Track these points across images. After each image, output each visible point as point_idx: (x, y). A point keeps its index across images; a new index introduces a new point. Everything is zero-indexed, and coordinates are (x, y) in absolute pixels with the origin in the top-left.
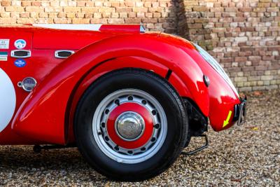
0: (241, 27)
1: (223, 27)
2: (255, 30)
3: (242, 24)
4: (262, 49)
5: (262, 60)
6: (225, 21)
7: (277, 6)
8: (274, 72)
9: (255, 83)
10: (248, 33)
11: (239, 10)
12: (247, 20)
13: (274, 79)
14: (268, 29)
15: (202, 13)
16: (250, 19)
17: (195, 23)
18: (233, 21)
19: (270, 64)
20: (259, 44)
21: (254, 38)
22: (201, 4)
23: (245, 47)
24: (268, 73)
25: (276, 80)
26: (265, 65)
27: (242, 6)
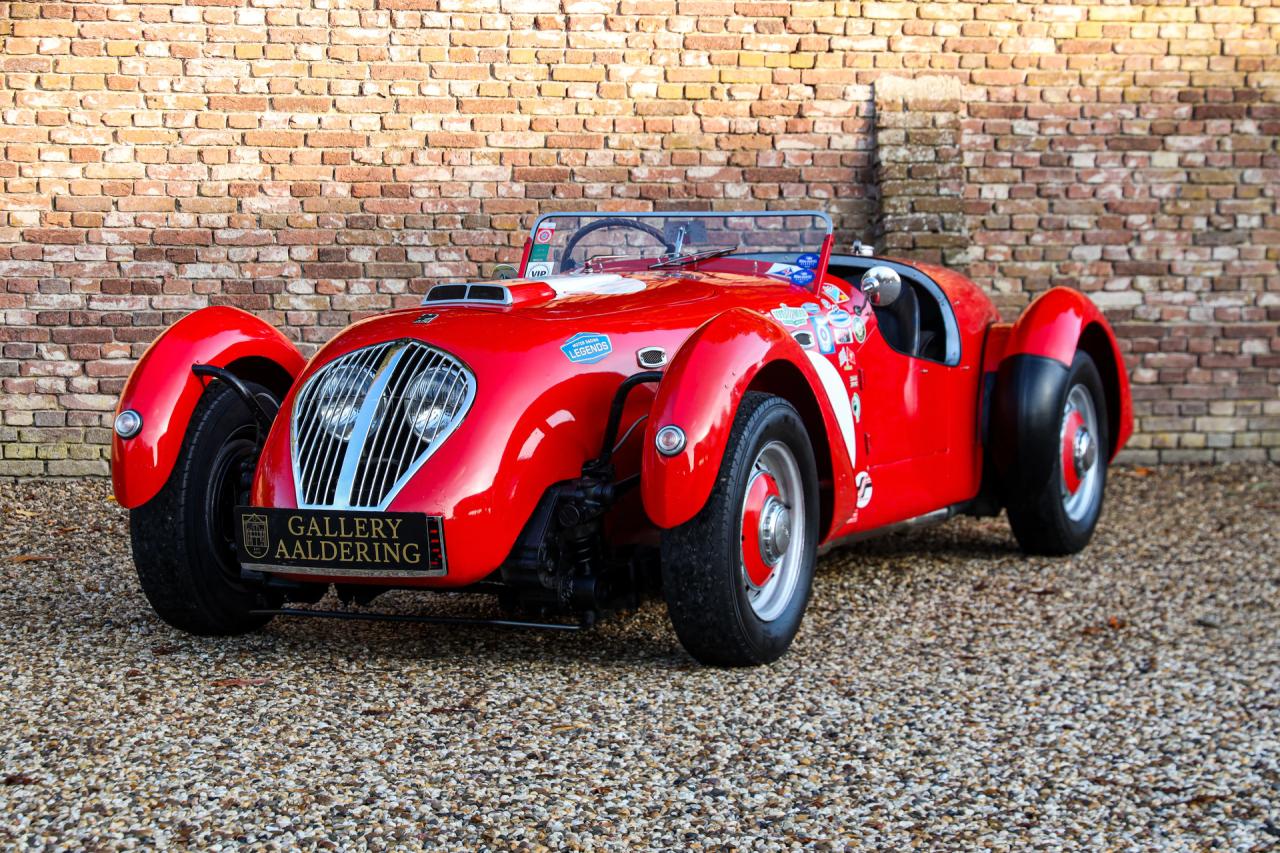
0: (1114, 264)
1: (1044, 259)
2: (1170, 269)
3: (1118, 252)
4: (1200, 331)
5: (1199, 364)
6: (1050, 242)
7: (1262, 193)
8: (1250, 408)
9: (1171, 439)
10: (1143, 281)
11: (1107, 206)
12: (1138, 239)
13: (1248, 430)
14: (1224, 268)
15: (947, 216)
16: (1149, 236)
17: (914, 247)
18: (1084, 241)
19: (1234, 380)
20: (1188, 317)
21: (1167, 296)
22: (943, 191)
23: (1131, 323)
24: (1228, 408)
25: (1260, 431)
26: (1212, 383)
27: (1118, 194)
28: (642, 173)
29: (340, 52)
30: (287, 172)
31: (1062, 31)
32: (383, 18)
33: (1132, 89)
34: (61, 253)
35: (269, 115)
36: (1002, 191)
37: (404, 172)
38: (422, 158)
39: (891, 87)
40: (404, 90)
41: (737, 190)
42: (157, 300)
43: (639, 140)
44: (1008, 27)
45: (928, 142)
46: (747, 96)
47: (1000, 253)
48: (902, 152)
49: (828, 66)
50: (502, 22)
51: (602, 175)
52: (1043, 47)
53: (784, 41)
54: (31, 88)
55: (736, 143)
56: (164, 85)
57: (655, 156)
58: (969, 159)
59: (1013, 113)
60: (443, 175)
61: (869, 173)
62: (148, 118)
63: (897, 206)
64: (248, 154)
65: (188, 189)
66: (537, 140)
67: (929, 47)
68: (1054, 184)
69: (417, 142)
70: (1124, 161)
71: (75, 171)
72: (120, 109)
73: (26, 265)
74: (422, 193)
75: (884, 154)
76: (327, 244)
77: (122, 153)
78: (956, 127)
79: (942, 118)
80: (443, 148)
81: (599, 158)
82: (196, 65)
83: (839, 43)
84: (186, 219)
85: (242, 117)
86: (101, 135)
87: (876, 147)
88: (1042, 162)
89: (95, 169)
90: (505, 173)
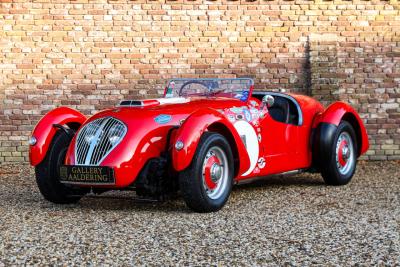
0: (389, 94)
1: (366, 93)
3: (391, 90)
6: (368, 87)
10: (399, 100)
11: (387, 75)
12: (398, 86)
15: (332, 79)
17: (321, 89)
18: (379, 87)
22: (331, 71)
23: (396, 114)
27: (391, 72)
28: (232, 66)
29: (136, 28)
30: (119, 66)
31: (371, 18)
32: (149, 17)
33: (395, 37)
34: (49, 92)
35: (114, 48)
36: (351, 71)
37: (156, 66)
38: (162, 61)
39: (314, 37)
40: (156, 40)
41: (264, 71)
42: (79, 107)
43: (232, 55)
44: (353, 17)
45: (326, 55)
46: (267, 41)
47: (351, 90)
48: (317, 58)
49: (294, 30)
50: (187, 18)
51: (220, 67)
52: (365, 24)
53: (279, 23)
54: (40, 41)
55: (263, 55)
56: (81, 39)
57: (237, 60)
58: (340, 60)
59: (355, 45)
60: (169, 67)
61: (307, 65)
62: (76, 50)
63: (315, 76)
64: (107, 61)
65: (89, 72)
66: (199, 55)
67: (326, 24)
68: (369, 68)
69: (161, 56)
70: (392, 60)
71: (53, 67)
72: (67, 47)
73: (39, 96)
74: (162, 72)
75: (311, 59)
76: (132, 89)
77: (68, 61)
78: (335, 50)
79: (331, 47)
80: (168, 58)
81: (219, 61)
82: (91, 33)
83: (297, 23)
84: (88, 81)
85: (105, 49)
86: (62, 55)
87: (309, 57)
88: (365, 61)
89: (59, 66)
90: (188, 66)
